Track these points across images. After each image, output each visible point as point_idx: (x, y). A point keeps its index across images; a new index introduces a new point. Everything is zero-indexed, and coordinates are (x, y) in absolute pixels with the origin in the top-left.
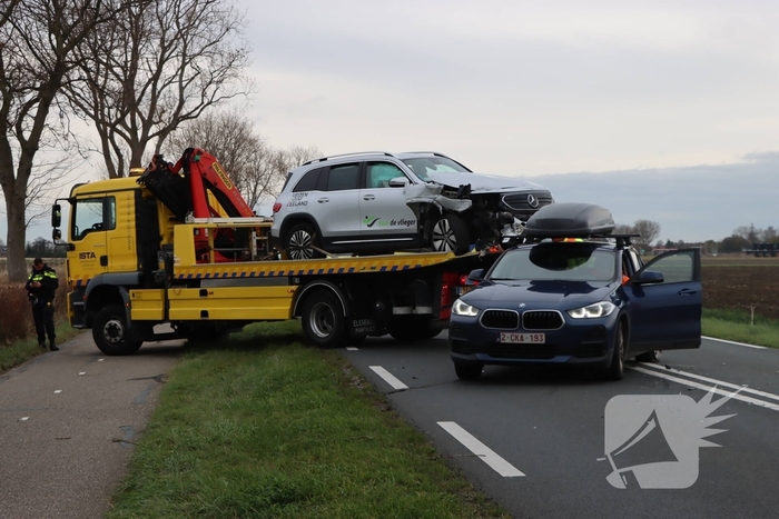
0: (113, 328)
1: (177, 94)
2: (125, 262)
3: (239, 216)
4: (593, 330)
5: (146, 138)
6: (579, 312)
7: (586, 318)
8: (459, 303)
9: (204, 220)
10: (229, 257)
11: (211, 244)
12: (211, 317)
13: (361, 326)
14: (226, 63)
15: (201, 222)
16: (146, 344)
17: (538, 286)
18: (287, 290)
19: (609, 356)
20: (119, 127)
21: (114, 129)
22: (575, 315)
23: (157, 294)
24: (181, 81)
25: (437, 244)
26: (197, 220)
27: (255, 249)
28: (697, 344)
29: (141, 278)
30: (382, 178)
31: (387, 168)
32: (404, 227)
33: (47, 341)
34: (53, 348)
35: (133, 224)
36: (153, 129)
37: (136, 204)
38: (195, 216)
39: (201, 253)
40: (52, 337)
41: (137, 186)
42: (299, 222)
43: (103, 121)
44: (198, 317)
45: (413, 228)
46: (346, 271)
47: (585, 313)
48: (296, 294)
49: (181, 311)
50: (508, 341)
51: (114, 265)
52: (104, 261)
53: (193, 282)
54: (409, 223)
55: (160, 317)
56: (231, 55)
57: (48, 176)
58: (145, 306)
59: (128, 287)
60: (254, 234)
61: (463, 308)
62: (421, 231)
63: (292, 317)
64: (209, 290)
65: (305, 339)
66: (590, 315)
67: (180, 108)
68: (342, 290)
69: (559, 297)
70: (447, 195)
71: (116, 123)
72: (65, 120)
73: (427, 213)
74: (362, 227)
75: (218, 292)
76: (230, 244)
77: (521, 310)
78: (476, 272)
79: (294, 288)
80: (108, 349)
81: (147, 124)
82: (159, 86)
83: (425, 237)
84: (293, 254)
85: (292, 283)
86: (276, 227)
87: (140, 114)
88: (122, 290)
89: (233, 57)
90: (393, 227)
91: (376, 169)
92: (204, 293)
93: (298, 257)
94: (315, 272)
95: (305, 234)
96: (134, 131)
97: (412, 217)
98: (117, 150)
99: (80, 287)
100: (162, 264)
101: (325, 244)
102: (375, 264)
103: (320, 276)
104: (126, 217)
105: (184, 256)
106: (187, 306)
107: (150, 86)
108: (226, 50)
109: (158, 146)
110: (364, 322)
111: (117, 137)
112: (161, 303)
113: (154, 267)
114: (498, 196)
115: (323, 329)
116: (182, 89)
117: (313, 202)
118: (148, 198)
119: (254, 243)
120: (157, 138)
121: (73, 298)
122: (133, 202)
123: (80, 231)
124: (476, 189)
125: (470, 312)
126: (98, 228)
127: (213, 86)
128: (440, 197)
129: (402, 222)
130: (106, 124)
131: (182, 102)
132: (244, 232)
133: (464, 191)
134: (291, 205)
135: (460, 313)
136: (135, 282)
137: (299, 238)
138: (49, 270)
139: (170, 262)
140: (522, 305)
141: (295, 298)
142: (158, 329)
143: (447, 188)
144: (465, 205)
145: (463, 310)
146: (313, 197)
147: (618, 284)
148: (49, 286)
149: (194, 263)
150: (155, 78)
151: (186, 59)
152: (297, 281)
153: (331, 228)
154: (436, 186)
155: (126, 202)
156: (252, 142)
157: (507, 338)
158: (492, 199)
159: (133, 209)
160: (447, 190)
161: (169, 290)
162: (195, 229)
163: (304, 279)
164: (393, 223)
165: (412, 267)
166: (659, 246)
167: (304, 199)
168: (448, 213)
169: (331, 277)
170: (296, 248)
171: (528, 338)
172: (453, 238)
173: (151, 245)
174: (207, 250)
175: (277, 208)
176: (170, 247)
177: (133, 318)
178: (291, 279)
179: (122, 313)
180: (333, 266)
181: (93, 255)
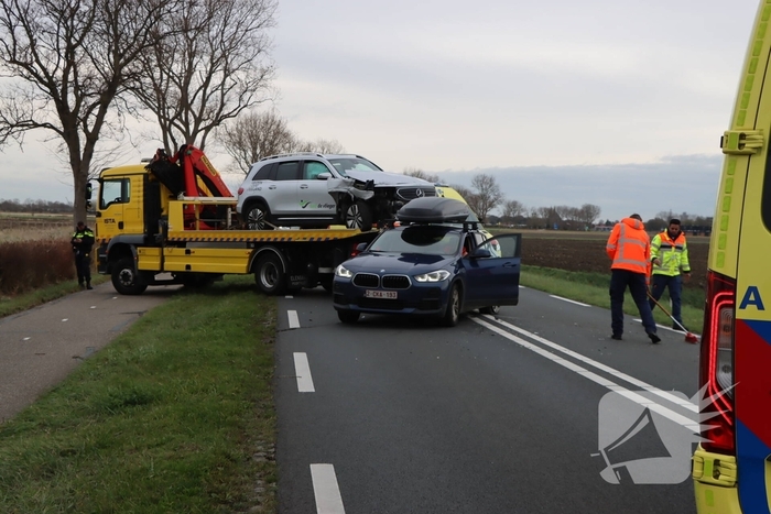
0: (126, 275)
1: (219, 98)
2: (136, 227)
3: (221, 196)
4: (432, 291)
5: (196, 131)
6: (423, 278)
7: (428, 282)
8: (340, 268)
9: (192, 198)
10: (211, 226)
11: (197, 216)
12: (193, 270)
13: (296, 281)
14: (259, 76)
15: (189, 199)
16: (150, 288)
17: (407, 257)
18: (245, 252)
19: (443, 309)
20: (176, 121)
21: (172, 122)
22: (420, 279)
23: (155, 251)
24: (222, 89)
25: (350, 223)
26: (186, 198)
27: (230, 221)
28: (515, 303)
29: (145, 239)
30: (315, 173)
31: (318, 165)
32: (327, 209)
33: (85, 282)
34: (89, 288)
35: (142, 199)
36: (202, 125)
37: (144, 185)
38: (185, 195)
39: (189, 223)
40: (88, 280)
41: (145, 171)
42: (255, 202)
43: (164, 117)
44: (184, 269)
45: (334, 210)
46: (286, 240)
47: (427, 278)
48: (251, 255)
49: (172, 264)
50: (371, 296)
51: (128, 229)
52: (121, 225)
53: (181, 244)
54: (331, 206)
55: (158, 269)
56: (262, 70)
57: (106, 159)
58: (147, 260)
59: (137, 245)
60: (230, 209)
61: (343, 271)
62: (339, 213)
63: (249, 273)
64: (192, 250)
65: (257, 288)
66: (431, 280)
67: (221, 109)
68: (284, 254)
69: (411, 266)
70: (358, 187)
71: (174, 118)
72: (122, 118)
73: (343, 200)
74: (297, 208)
75: (198, 251)
76: (213, 216)
77: (381, 274)
78: (361, 245)
79: (250, 250)
80: (122, 291)
81: (198, 121)
82: (208, 91)
83: (342, 217)
84: (250, 226)
85: (249, 247)
86: (240, 206)
87: (193, 113)
88: (133, 248)
89: (264, 72)
90: (320, 209)
91: (310, 165)
92: (188, 252)
93: (254, 228)
94: (265, 240)
95: (259, 212)
96: (186, 124)
97: (332, 201)
98: (173, 140)
99: (104, 244)
100: (161, 229)
101: (273, 219)
102: (306, 235)
103: (268, 243)
104: (137, 194)
105: (175, 225)
106: (176, 261)
107: (201, 92)
108: (259, 67)
109: (204, 138)
110: (299, 278)
111: (174, 129)
112: (159, 258)
113: (155, 232)
114: (394, 189)
115: (270, 282)
116: (223, 95)
117: (265, 188)
118: (153, 180)
119: (230, 216)
120: (203, 132)
121: (100, 251)
122: (142, 183)
123: (107, 202)
124: (379, 183)
125: (348, 274)
126: (118, 201)
127: (248, 94)
128: (352, 189)
129: (326, 206)
130: (166, 119)
131: (223, 105)
132: (223, 208)
133: (370, 185)
134: (250, 190)
135: (341, 275)
136: (142, 242)
137: (255, 214)
138: (89, 230)
139: (166, 228)
140: (383, 271)
141: (250, 258)
142: (157, 278)
143: (357, 181)
144: (369, 195)
145: (343, 273)
146: (266, 184)
147: (458, 258)
148: (88, 242)
149: (182, 229)
150: (206, 85)
151: (227, 72)
152: (252, 245)
153: (277, 208)
154: (350, 180)
155: (137, 183)
156: (286, 135)
157: (371, 294)
158: (390, 192)
159: (142, 188)
160: (357, 183)
161: (165, 249)
162: (184, 205)
163: (258, 244)
164: (320, 206)
165: (331, 238)
166: (600, 225)
167: (259, 186)
168: (358, 200)
169: (276, 244)
170: (253, 222)
171: (385, 295)
172: (360, 219)
173: (154, 215)
174: (194, 220)
175: (240, 192)
176: (166, 218)
177: (140, 268)
178: (248, 244)
179: (132, 264)
180: (277, 236)
181: (114, 221)
